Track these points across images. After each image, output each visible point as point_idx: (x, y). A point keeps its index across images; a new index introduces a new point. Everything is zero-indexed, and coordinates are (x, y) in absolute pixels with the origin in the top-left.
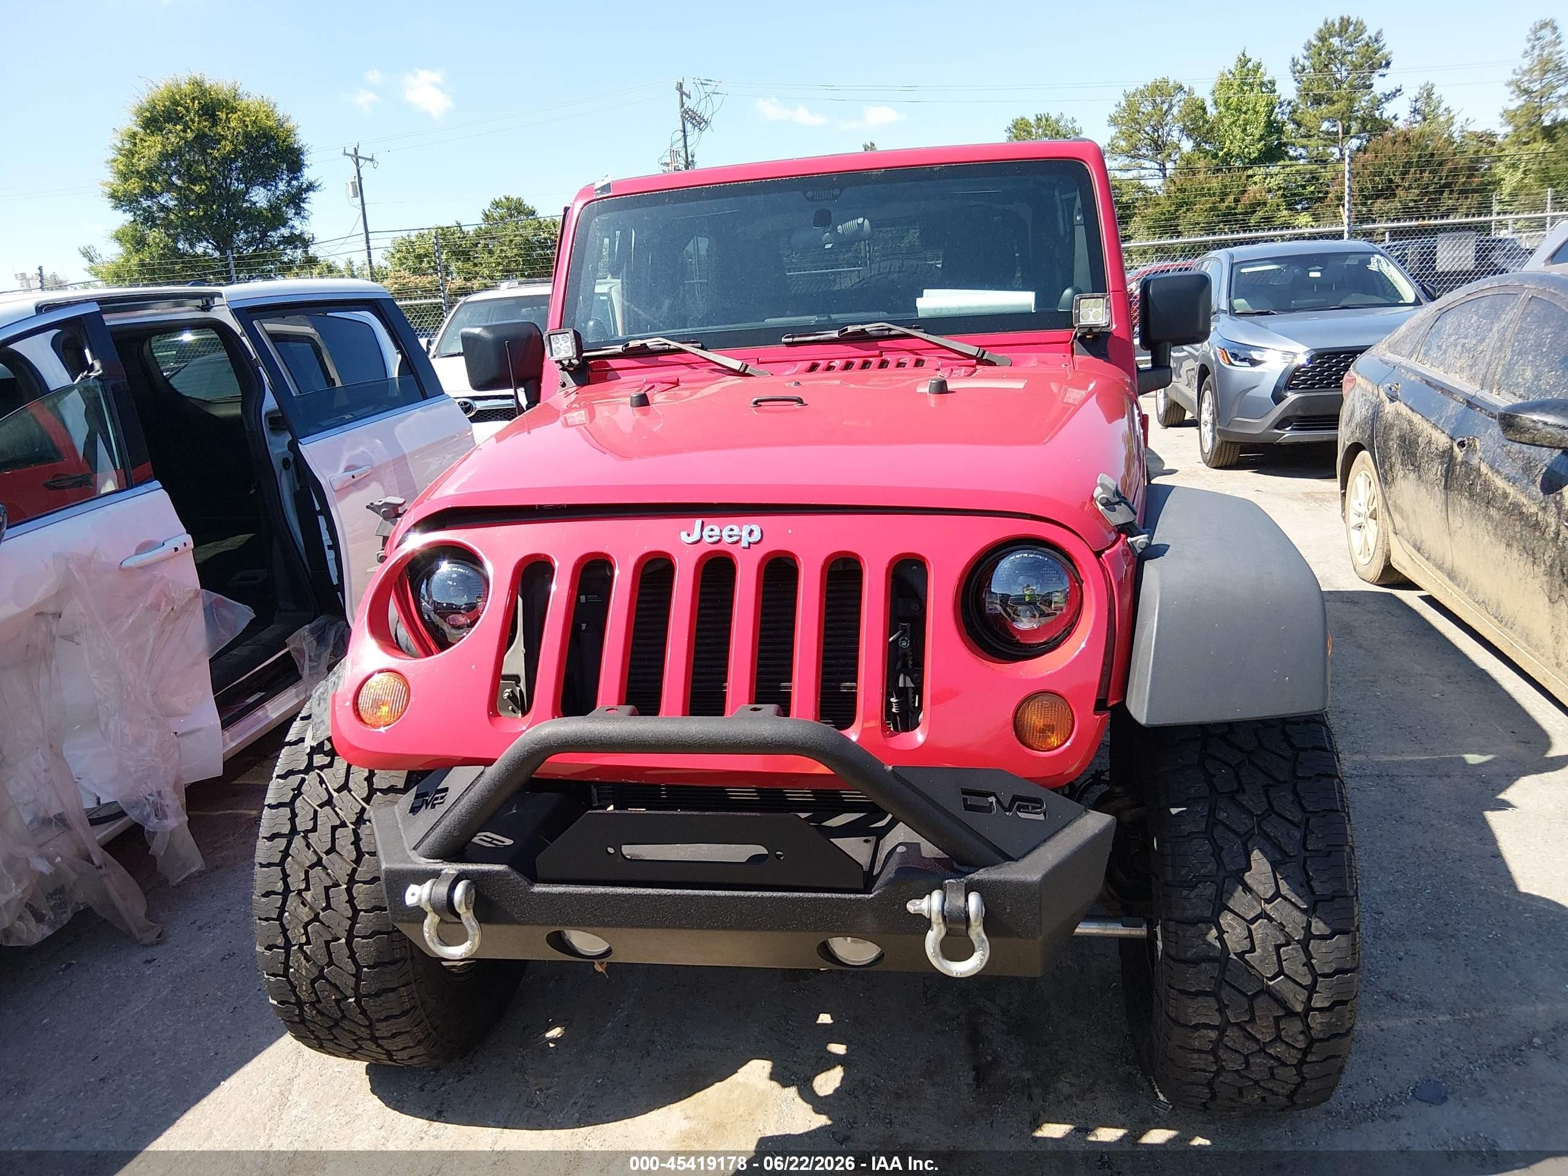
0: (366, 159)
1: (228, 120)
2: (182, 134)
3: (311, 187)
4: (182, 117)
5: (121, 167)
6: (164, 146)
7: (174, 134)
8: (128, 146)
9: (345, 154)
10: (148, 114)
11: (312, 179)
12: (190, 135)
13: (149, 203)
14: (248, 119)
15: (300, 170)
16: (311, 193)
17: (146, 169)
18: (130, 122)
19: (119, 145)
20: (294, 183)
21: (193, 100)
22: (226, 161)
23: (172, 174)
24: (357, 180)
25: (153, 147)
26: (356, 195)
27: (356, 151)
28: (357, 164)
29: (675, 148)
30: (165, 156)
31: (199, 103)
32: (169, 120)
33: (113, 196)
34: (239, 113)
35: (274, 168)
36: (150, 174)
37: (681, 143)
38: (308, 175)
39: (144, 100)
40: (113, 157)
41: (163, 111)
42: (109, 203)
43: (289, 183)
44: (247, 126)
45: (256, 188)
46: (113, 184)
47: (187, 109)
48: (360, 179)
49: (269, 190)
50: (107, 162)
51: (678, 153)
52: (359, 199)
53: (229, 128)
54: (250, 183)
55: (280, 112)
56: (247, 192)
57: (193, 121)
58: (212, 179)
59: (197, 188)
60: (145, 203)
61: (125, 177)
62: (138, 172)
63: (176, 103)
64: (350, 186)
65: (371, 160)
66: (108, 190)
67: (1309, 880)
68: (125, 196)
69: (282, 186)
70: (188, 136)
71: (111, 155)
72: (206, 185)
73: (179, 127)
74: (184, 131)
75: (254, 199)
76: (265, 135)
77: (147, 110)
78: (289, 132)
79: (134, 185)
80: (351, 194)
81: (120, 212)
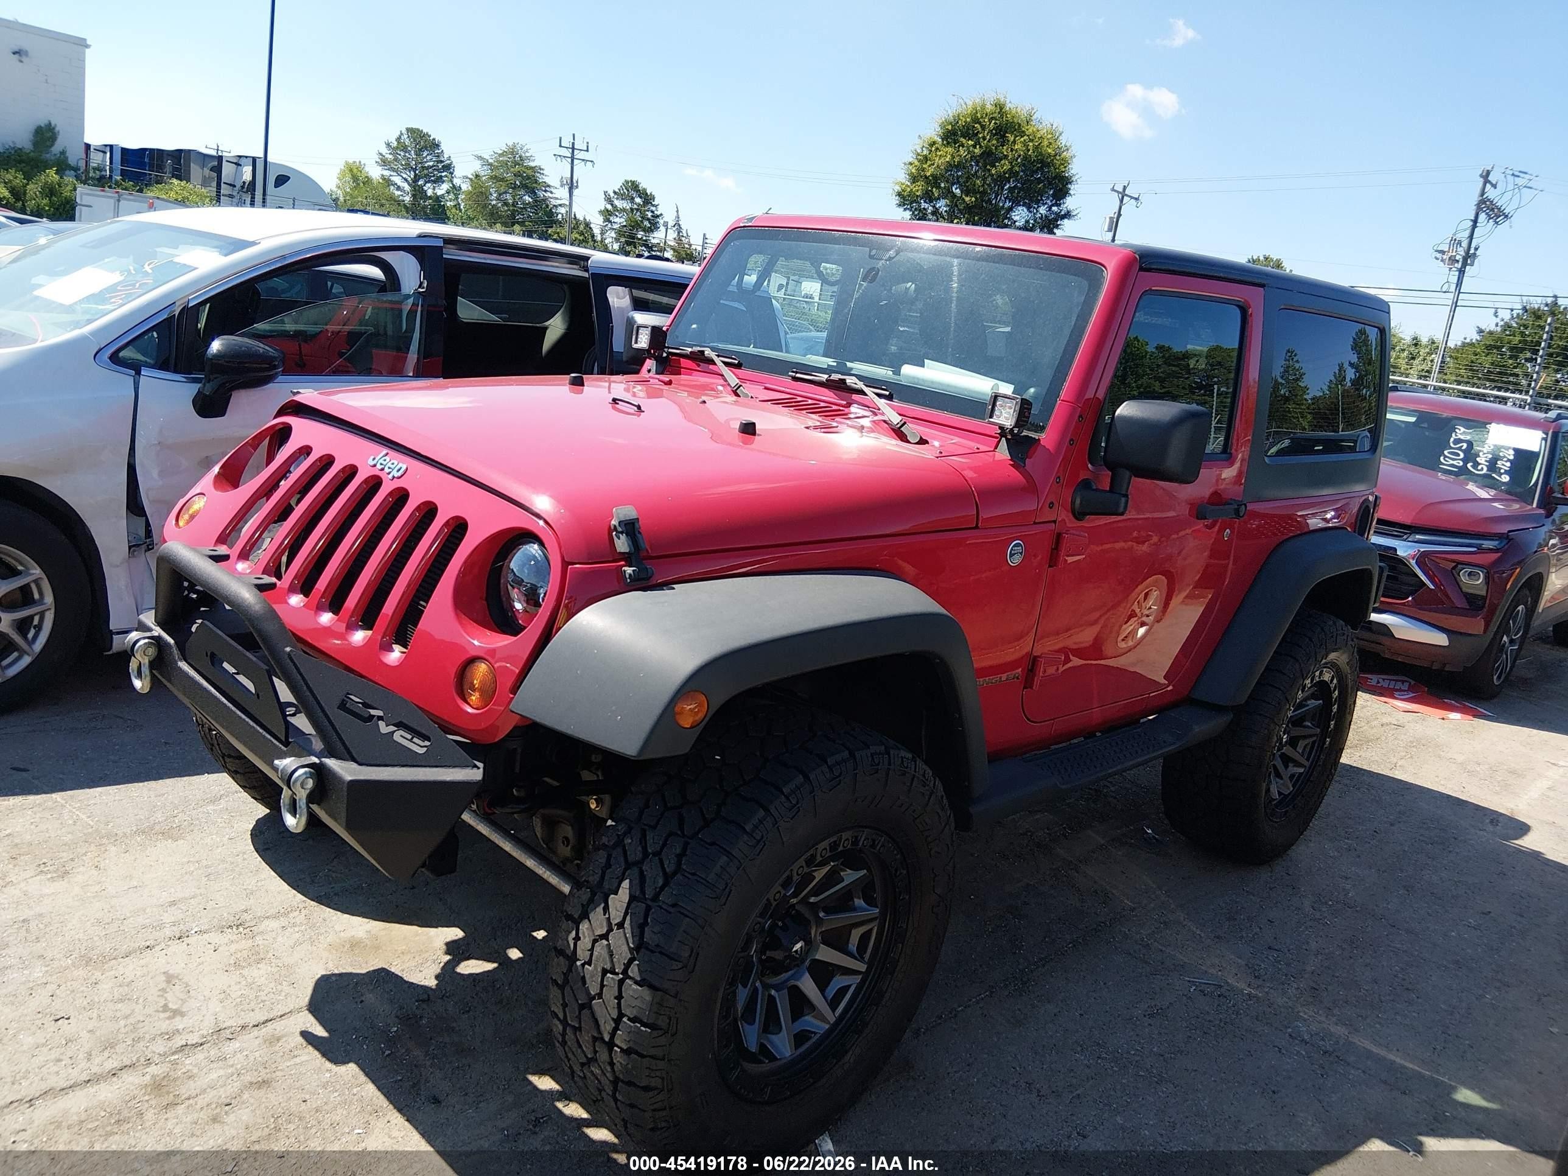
0: (1132, 198)
1: (1014, 142)
2: (971, 149)
3: (1068, 215)
4: (977, 134)
5: (914, 171)
6: (953, 157)
7: (967, 149)
8: (925, 152)
9: (1113, 190)
10: (950, 127)
11: (1070, 208)
12: (977, 151)
13: (927, 206)
14: (1031, 144)
15: (1064, 197)
16: (1066, 221)
17: (932, 175)
18: (933, 131)
19: (919, 151)
20: (1055, 209)
21: (990, 120)
22: (1001, 180)
23: (953, 184)
24: (1116, 216)
25: (946, 155)
26: (1110, 230)
27: (1125, 188)
28: (1122, 201)
29: (1458, 237)
30: (950, 166)
31: (995, 123)
32: (966, 135)
33: (899, 194)
34: (1025, 137)
35: (1041, 193)
36: (934, 181)
37: (1467, 233)
38: (1069, 203)
39: (951, 115)
40: (911, 160)
41: (963, 126)
42: (896, 200)
43: (1050, 208)
44: (1029, 150)
45: (1020, 208)
46: (903, 184)
47: (983, 127)
48: (1119, 215)
49: (1030, 212)
50: (905, 164)
51: (1460, 243)
52: (1111, 234)
53: (1012, 150)
54: (1016, 202)
55: (1063, 141)
56: (1011, 209)
57: (984, 138)
58: (984, 193)
59: (967, 199)
60: (924, 205)
61: (914, 179)
62: (926, 177)
63: (976, 120)
64: (1108, 220)
65: (1137, 199)
66: (898, 188)
67: (645, 923)
68: (909, 196)
69: (1043, 210)
70: (976, 151)
71: (910, 158)
72: (976, 198)
73: (970, 142)
74: (974, 146)
75: (1015, 218)
76: (1042, 162)
77: (951, 123)
78: (1065, 162)
79: (919, 188)
80: (1106, 228)
81: (902, 209)
